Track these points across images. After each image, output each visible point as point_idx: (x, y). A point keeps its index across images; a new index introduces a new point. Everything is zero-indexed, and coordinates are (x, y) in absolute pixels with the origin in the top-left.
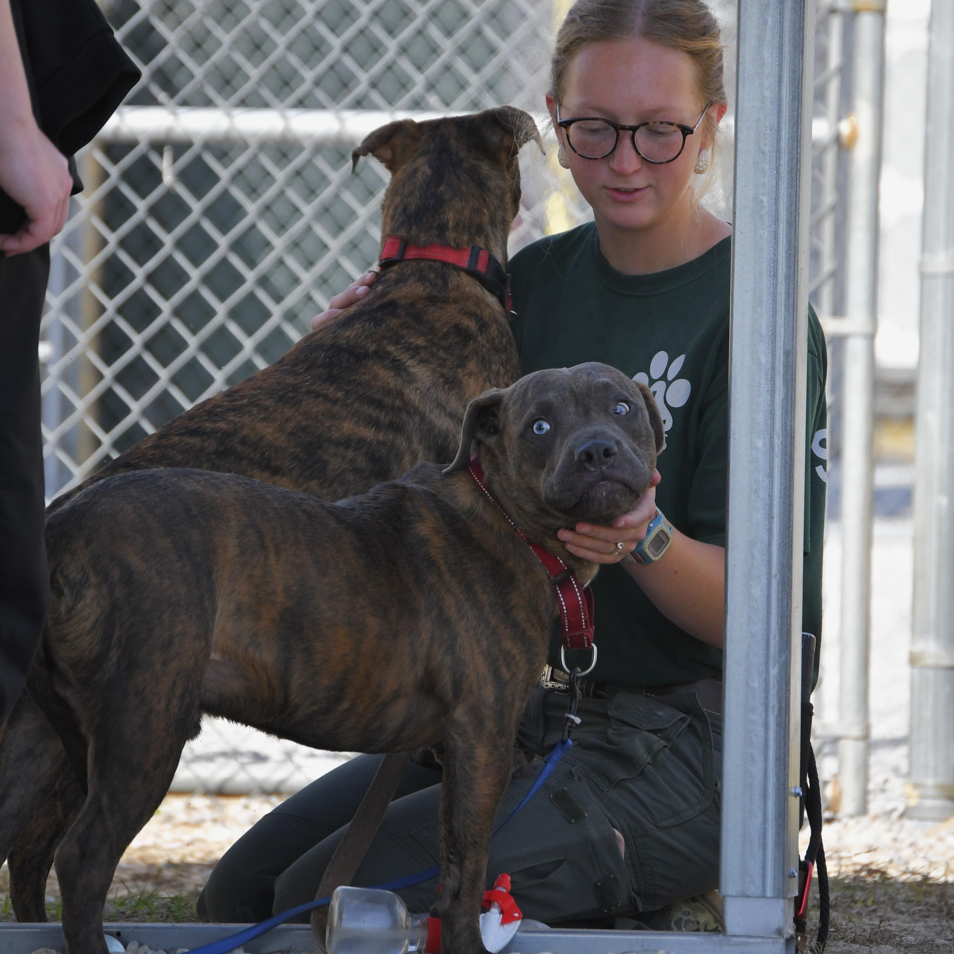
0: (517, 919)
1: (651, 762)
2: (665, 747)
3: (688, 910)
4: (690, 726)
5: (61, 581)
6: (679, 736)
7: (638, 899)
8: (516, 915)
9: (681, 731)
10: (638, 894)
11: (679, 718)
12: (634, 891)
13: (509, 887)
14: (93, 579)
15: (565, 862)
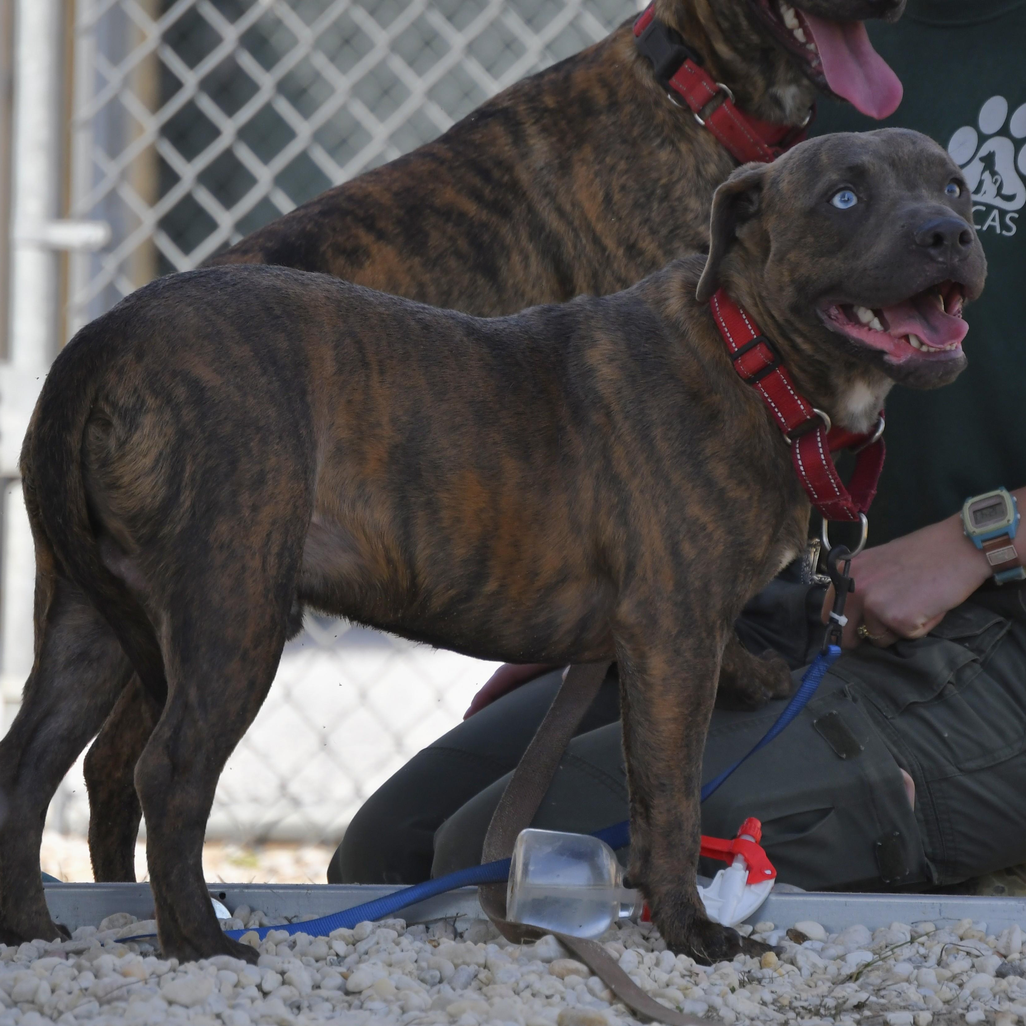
0: (769, 877)
1: (953, 680)
2: (974, 661)
3: (1001, 885)
4: (1010, 634)
5: (108, 410)
6: (994, 646)
7: (932, 867)
8: (768, 872)
9: (998, 641)
10: (933, 860)
11: (994, 621)
12: (926, 855)
13: (759, 835)
14: (150, 402)
15: (833, 811)
